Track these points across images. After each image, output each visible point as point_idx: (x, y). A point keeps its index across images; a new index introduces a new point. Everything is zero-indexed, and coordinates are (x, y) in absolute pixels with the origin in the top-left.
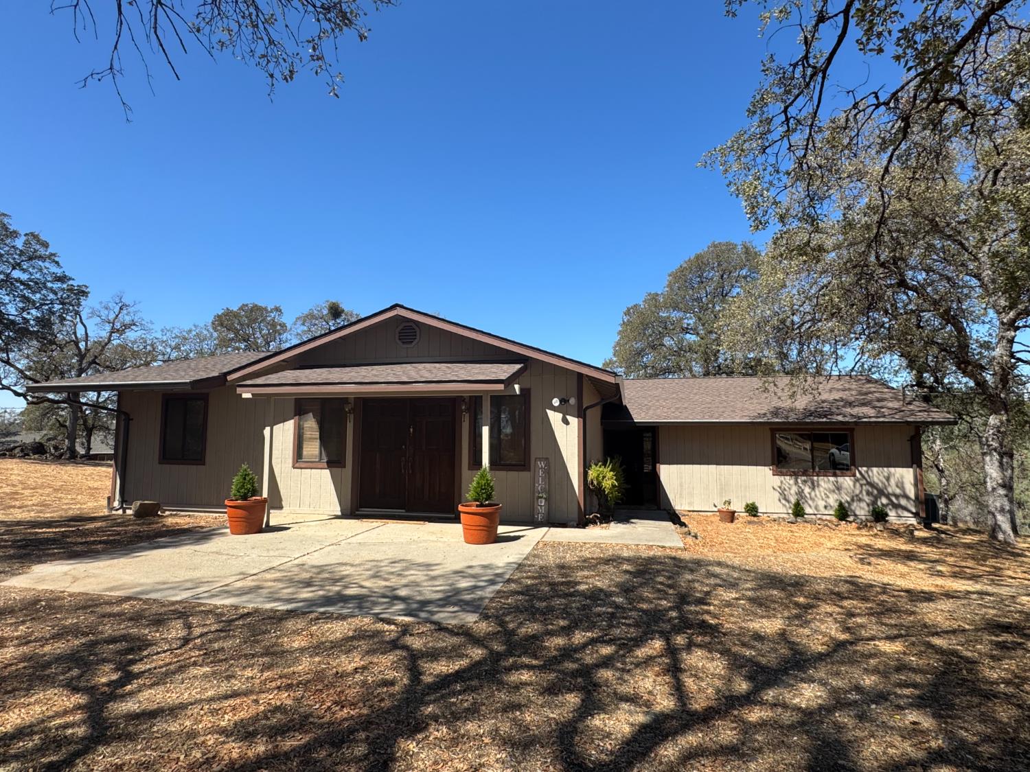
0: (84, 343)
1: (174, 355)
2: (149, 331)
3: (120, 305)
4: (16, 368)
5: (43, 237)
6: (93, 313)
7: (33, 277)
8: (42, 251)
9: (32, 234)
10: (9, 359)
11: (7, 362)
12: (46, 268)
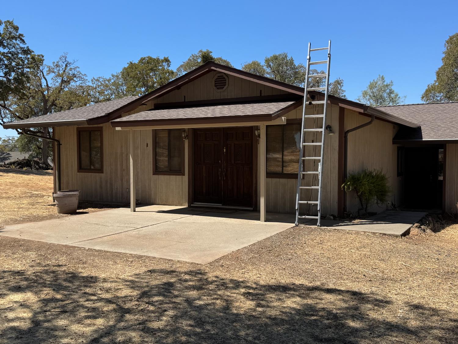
0: (46, 92)
1: (101, 98)
2: (84, 81)
3: (65, 63)
4: (10, 111)
5: (15, 24)
6: (50, 71)
7: (11, 51)
8: (14, 33)
9: (8, 21)
10: (5, 105)
11: (4, 107)
12: (18, 44)
